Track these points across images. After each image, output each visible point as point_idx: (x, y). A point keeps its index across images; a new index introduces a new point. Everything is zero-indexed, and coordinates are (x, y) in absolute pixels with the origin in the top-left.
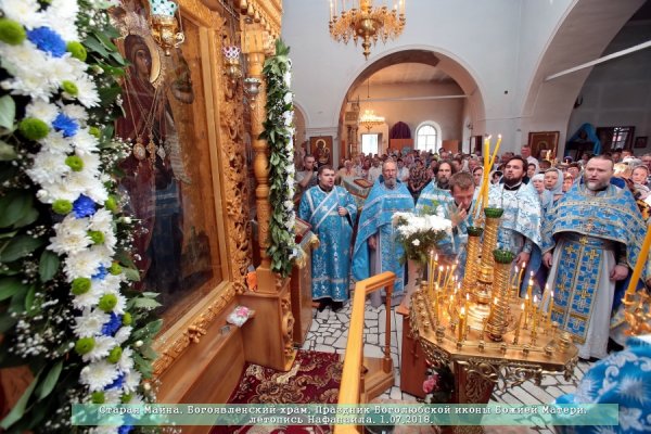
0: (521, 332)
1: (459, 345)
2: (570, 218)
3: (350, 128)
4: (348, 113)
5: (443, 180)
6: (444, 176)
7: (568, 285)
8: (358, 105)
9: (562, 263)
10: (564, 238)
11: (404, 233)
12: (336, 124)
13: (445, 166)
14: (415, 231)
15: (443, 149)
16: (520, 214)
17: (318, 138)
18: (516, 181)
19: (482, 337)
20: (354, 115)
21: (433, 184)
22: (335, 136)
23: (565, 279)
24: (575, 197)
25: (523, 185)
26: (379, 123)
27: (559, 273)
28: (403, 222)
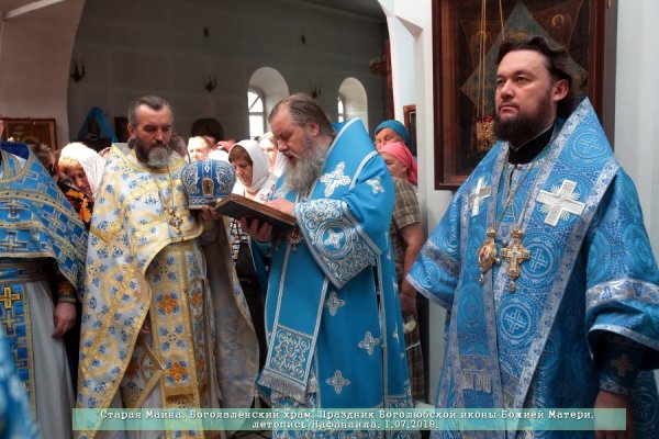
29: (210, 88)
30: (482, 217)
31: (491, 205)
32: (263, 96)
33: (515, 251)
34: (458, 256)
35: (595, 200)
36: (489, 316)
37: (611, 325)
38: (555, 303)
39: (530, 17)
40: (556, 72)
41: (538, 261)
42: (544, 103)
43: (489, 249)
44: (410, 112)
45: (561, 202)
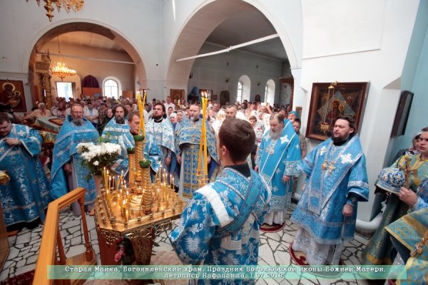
0: (161, 204)
1: (126, 225)
2: (185, 135)
3: (42, 76)
4: (38, 63)
5: (119, 118)
6: (119, 116)
7: (189, 172)
8: (48, 57)
9: (185, 160)
10: (184, 147)
11: (86, 158)
12: (26, 70)
13: (119, 109)
14: (94, 155)
15: (123, 97)
16: (163, 136)
17: (5, 81)
18: (159, 117)
19: (140, 215)
20: (45, 65)
21: (113, 121)
22: (25, 81)
23: (187, 168)
24: (187, 125)
25: (164, 119)
26: (71, 74)
27: (185, 166)
28: (86, 150)
29: (227, 81)
30: (323, 156)
31: (326, 154)
32: (242, 84)
33: (332, 167)
34: (314, 164)
35: (356, 160)
36: (322, 181)
37: (353, 191)
38: (340, 182)
39: (341, 96)
40: (351, 126)
41: (337, 171)
42: (346, 134)
43: (325, 165)
44: (299, 109)
45: (347, 159)
